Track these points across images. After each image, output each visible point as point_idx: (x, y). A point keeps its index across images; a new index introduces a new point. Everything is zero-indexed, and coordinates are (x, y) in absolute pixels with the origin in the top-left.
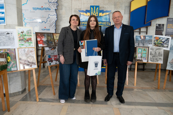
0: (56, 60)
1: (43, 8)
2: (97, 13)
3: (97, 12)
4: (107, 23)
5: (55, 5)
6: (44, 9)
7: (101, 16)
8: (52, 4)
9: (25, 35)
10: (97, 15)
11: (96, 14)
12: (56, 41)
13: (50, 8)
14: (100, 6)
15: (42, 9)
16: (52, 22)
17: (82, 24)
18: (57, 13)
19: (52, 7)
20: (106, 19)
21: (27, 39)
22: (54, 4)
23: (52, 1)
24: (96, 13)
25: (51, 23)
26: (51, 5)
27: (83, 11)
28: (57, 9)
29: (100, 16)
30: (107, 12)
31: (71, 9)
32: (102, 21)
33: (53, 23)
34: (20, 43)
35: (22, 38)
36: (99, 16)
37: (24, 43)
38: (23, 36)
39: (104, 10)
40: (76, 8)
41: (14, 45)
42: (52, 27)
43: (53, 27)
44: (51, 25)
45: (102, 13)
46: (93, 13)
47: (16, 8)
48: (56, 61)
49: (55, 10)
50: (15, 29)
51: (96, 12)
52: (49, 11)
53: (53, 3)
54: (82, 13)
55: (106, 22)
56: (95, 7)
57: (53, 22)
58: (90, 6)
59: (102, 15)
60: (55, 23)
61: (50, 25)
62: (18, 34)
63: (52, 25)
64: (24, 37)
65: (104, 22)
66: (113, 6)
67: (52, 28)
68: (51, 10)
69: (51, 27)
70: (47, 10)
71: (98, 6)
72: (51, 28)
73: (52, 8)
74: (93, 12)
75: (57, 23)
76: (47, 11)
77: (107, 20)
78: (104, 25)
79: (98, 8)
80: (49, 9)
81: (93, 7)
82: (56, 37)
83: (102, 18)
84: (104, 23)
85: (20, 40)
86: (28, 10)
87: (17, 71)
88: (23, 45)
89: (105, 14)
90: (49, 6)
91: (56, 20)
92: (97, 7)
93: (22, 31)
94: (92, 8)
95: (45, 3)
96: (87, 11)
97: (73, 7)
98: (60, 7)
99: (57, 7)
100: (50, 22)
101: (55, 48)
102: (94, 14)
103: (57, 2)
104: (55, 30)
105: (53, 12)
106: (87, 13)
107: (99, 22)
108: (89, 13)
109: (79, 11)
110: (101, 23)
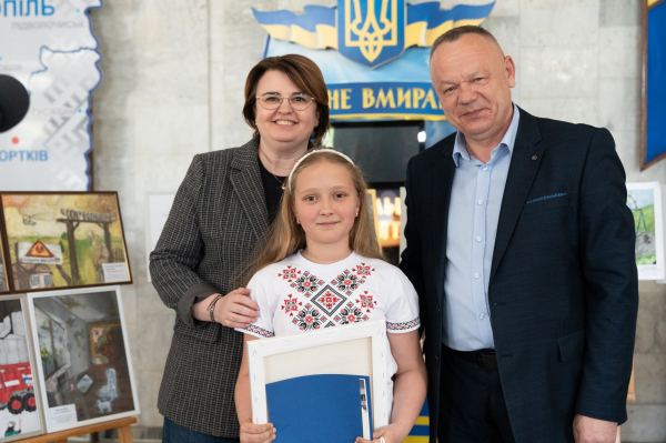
0: (17, 404)
2: (392, 26)
3: (389, 16)
7: (422, 43)
10: (393, 42)
11: (379, 33)
12: (22, 254)
16: (66, 97)
18: (106, 32)
24: (382, 26)
25: (59, 104)
27: (286, 18)
28: (97, 4)
29: (415, 46)
31: (202, 1)
32: (426, 87)
33: (74, 104)
42: (65, 137)
43: (74, 138)
44: (60, 121)
46: (360, 26)
48: (16, 412)
49: (89, 12)
51: (383, 19)
52: (46, 19)
54: (276, 30)
57: (75, 98)
59: (427, 37)
60: (85, 106)
61: (53, 122)
63: (66, 120)
67: (64, 144)
68: (57, 17)
69: (58, 137)
70: (32, 18)
72: (58, 145)
73: (64, 1)
74: (358, 19)
75: (104, 105)
76: (30, 26)
80: (46, 9)
82: (28, 221)
91: (91, 84)
96: (314, 16)
100: (51, 100)
101: (16, 306)
102: (371, 30)
104: (90, 156)
105: (75, 25)
106: (320, 27)
107: (408, 93)
108: (333, 25)
109: (256, 12)
110: (418, 94)
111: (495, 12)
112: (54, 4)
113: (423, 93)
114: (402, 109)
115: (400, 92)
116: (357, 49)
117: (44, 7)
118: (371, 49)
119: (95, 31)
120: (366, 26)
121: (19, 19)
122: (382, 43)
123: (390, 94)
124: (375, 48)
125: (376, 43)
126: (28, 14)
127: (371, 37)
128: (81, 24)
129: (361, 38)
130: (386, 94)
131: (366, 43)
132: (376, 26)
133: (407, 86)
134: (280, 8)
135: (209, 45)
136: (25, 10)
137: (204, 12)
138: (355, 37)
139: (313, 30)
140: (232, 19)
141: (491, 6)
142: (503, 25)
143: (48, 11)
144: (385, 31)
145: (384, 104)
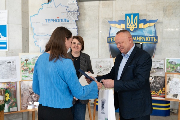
1: (59, 19)
2: (136, 24)
3: (136, 22)
4: (151, 39)
5: (76, 15)
6: (61, 20)
7: (142, 27)
8: (71, 14)
9: (30, 64)
10: (136, 27)
11: (134, 25)
13: (69, 18)
14: (140, 14)
15: (58, 21)
17: (113, 40)
18: (78, 25)
19: (71, 17)
20: (150, 32)
21: (32, 68)
22: (74, 14)
23: (71, 9)
24: (134, 24)
26: (69, 15)
27: (115, 22)
28: (77, 19)
29: (141, 28)
30: (151, 21)
31: (98, 19)
32: (143, 36)
34: (22, 75)
35: (26, 68)
36: (139, 28)
37: (28, 73)
38: (27, 64)
39: (146, 20)
40: (105, 18)
41: (16, 77)
45: (143, 24)
46: (130, 24)
47: (21, 28)
49: (76, 21)
50: (18, 56)
51: (135, 23)
52: (67, 22)
53: (72, 12)
54: (113, 25)
55: (150, 37)
56: (132, 16)
58: (125, 15)
59: (143, 26)
62: (22, 63)
64: (29, 66)
65: (147, 36)
66: (161, 13)
68: (70, 22)
70: (65, 22)
71: (138, 14)
73: (71, 19)
74: (129, 23)
77: (152, 34)
78: (147, 41)
79: (137, 17)
80: (67, 21)
81: (129, 15)
83: (144, 31)
84: (147, 39)
85: (24, 70)
86: (39, 22)
87: (17, 112)
88: (26, 77)
89: (148, 25)
90: (67, 16)
92: (135, 15)
93: (27, 59)
94: (128, 17)
95: (62, 13)
96: (120, 22)
97: (100, 17)
98: (82, 17)
99: (78, 17)
102: (132, 25)
103: (78, 11)
105: (73, 24)
106: (121, 24)
107: (139, 38)
108: (124, 24)
109: (109, 21)
110: (141, 38)
111: (158, 21)
112: (69, 20)
113: (142, 38)
114: (138, 41)
115: (138, 37)
116: (129, 29)
117: (67, 20)
118: (132, 29)
119: (77, 25)
120: (131, 24)
121: (62, 23)
122: (134, 28)
123: (136, 38)
124: (133, 28)
125: (133, 27)
126: (64, 22)
127: (132, 26)
128: (74, 24)
129: (130, 27)
130: (135, 38)
131: (131, 28)
132: (133, 24)
133: (139, 36)
134: (113, 20)
135: (99, 27)
136: (63, 21)
137: (98, 21)
138: (128, 26)
139: (120, 25)
140: (103, 22)
141: (157, 20)
142: (159, 24)
143: (68, 21)
144: (135, 25)
145: (134, 40)
